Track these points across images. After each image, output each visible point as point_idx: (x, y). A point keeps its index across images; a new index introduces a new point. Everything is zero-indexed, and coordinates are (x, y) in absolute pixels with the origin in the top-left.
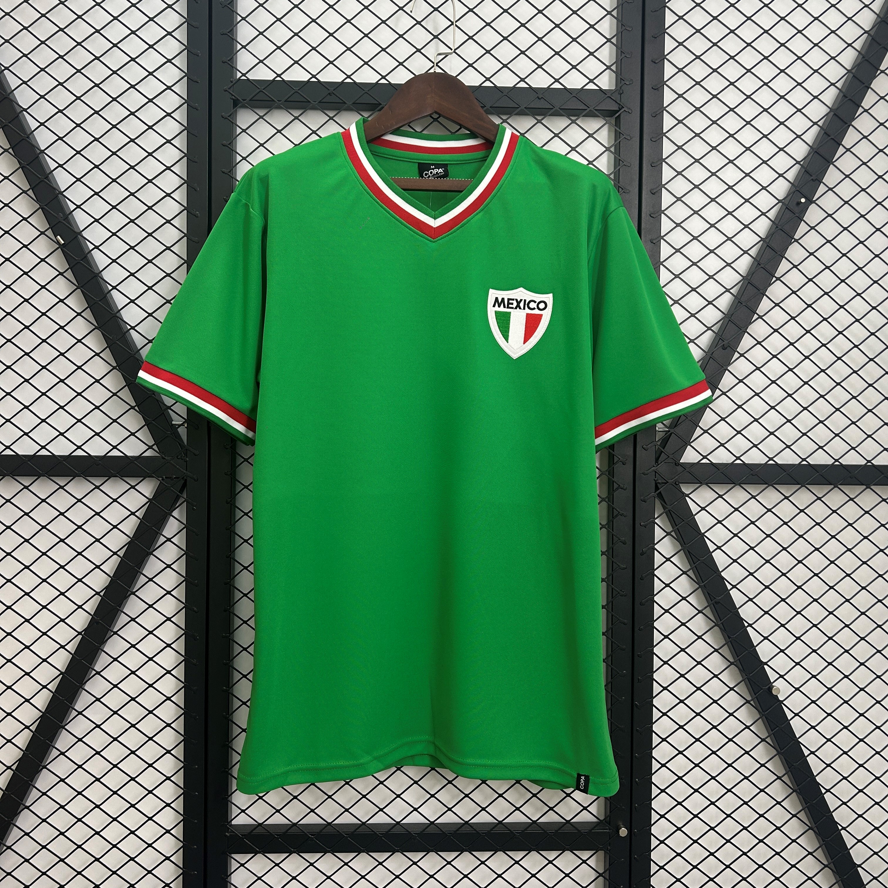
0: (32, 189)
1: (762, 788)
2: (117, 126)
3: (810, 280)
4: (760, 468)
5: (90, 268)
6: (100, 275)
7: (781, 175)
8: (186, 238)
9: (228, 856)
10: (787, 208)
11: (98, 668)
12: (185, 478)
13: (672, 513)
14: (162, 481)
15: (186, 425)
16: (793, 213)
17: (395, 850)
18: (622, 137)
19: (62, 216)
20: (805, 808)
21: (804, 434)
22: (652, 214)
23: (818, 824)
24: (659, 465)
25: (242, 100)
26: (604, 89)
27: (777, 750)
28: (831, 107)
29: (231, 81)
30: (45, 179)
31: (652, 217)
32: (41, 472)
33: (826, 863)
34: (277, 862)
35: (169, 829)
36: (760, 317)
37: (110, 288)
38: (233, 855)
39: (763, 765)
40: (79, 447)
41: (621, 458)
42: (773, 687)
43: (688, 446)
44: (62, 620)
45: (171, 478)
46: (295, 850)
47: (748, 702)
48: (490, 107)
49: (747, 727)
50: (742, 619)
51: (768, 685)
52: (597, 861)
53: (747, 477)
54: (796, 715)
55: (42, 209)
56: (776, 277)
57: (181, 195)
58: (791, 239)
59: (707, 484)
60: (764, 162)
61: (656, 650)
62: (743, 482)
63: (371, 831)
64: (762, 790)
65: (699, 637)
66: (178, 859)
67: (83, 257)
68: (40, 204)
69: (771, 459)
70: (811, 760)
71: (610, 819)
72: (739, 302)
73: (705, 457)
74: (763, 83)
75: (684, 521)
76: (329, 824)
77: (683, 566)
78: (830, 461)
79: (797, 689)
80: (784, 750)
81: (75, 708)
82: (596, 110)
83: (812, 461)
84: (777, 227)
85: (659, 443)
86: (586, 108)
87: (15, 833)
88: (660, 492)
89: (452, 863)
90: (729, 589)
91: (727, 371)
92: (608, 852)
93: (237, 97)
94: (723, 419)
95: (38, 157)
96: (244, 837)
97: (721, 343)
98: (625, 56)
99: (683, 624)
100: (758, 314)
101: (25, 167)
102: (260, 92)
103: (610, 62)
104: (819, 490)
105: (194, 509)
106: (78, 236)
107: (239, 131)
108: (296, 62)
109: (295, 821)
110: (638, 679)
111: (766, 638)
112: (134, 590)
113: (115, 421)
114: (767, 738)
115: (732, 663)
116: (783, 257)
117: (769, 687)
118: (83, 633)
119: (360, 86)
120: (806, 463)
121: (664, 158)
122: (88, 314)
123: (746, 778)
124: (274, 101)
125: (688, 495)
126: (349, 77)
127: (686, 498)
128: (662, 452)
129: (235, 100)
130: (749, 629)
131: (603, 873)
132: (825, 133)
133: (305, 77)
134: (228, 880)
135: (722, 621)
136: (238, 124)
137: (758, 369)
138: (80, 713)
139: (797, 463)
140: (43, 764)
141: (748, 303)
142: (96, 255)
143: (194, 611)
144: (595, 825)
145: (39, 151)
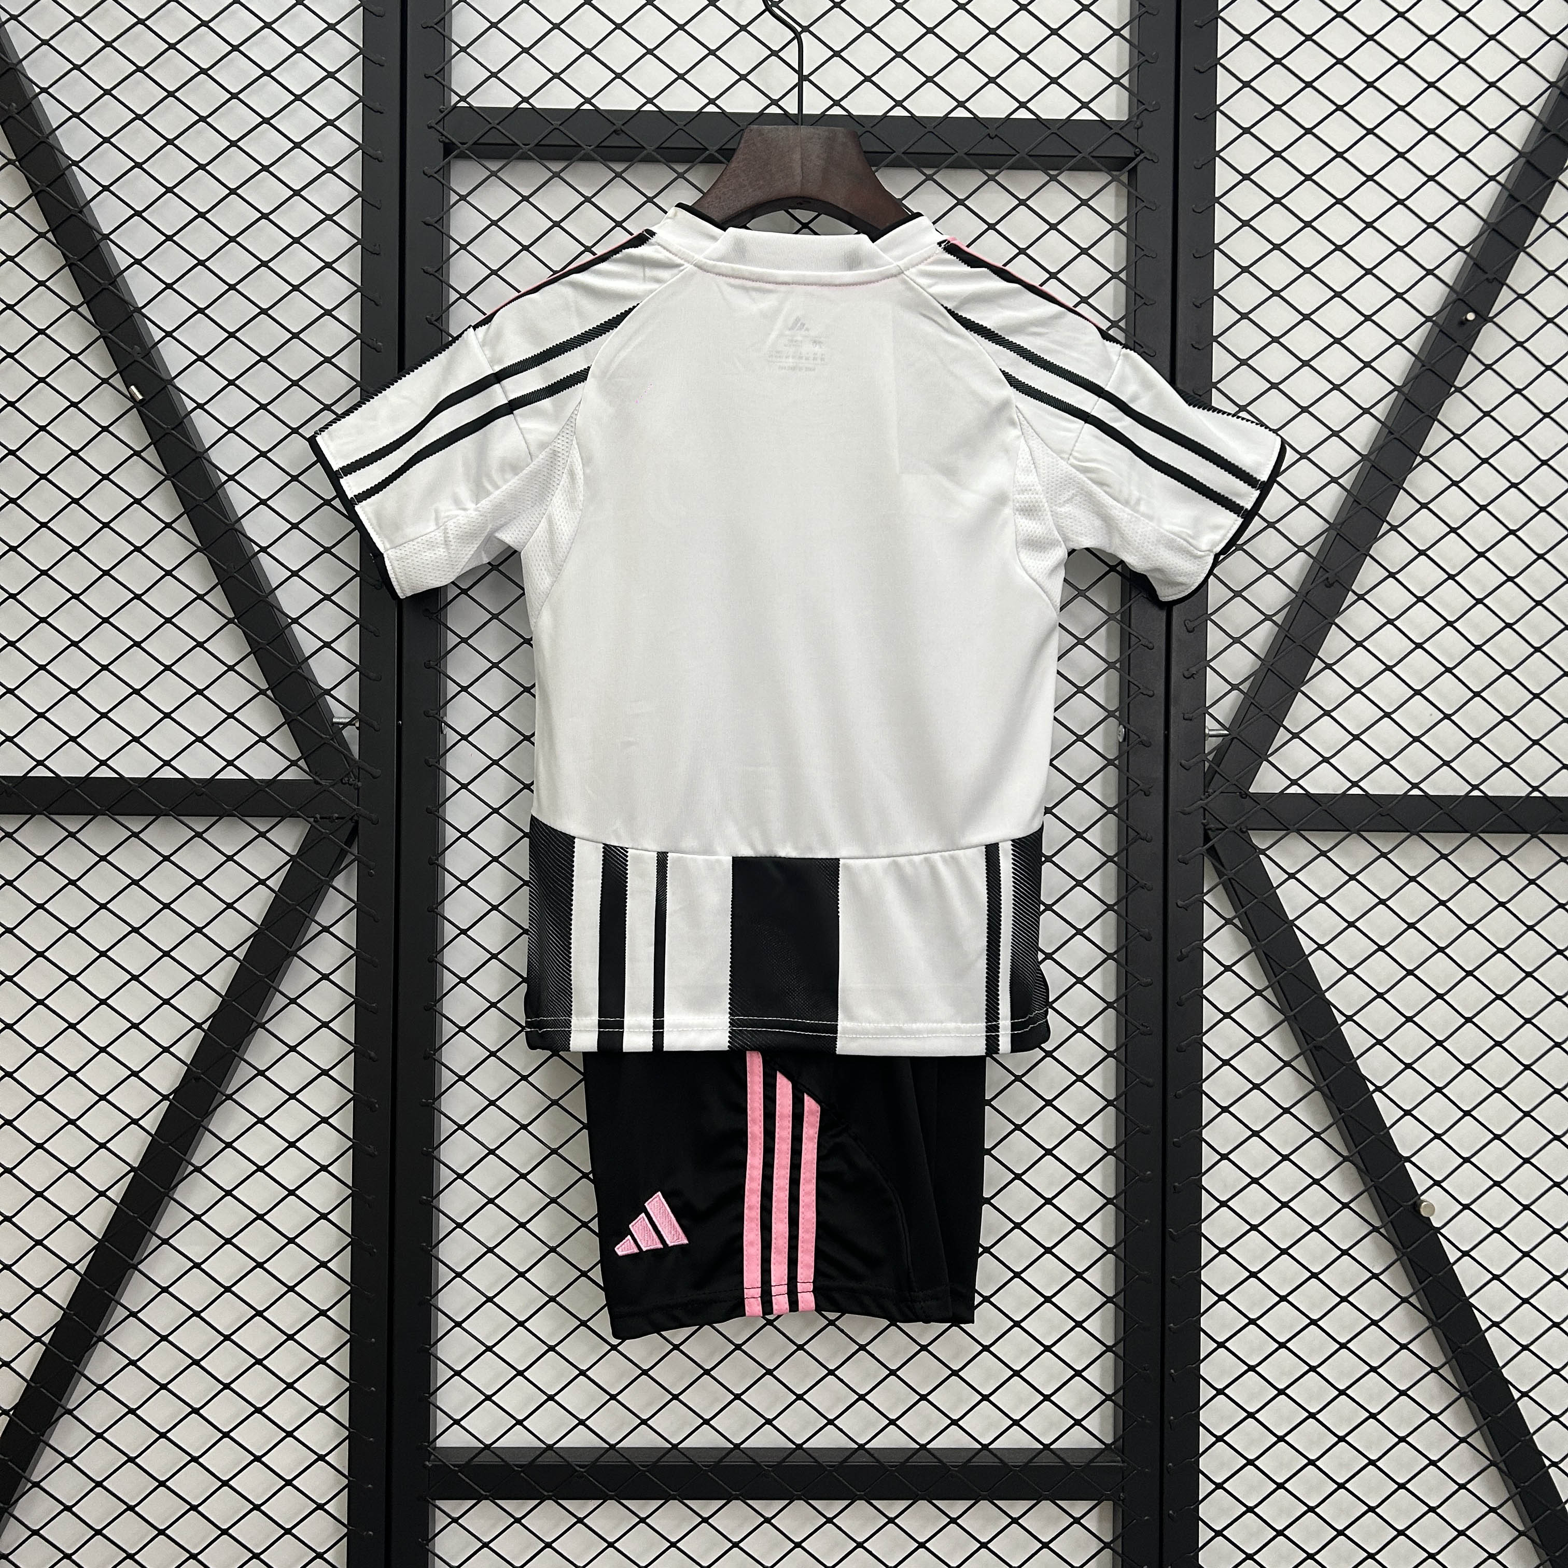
0: (88, 302)
1: (1402, 1388)
2: (238, 191)
3: (1485, 461)
4: (1396, 801)
5: (188, 443)
6: (205, 455)
7: (1430, 272)
8: (359, 388)
9: (430, 1505)
10: (1441, 331)
11: (197, 1160)
12: (356, 818)
13: (1236, 885)
14: (314, 824)
15: (357, 725)
16: (1453, 340)
17: (732, 1495)
18: (1143, 204)
19: (140, 352)
20: (1483, 1426)
21: (1476, 741)
22: (1197, 343)
23: (1507, 1455)
24: (1209, 796)
25: (461, 143)
26: (1107, 119)
27: (1428, 1318)
28: (1520, 148)
29: (440, 110)
30: (110, 284)
31: (1196, 348)
32: (99, 807)
33: (1521, 1528)
34: (518, 1516)
35: (324, 1453)
36: (1394, 528)
37: (224, 478)
38: (438, 1503)
39: (1404, 1347)
40: (167, 763)
41: (1141, 785)
42: (1423, 1201)
43: (1264, 762)
44: (135, 1074)
45: (329, 818)
46: (551, 1494)
47: (1375, 1229)
48: (903, 153)
49: (1375, 1276)
50: (1365, 1078)
51: (1412, 1199)
52: (1100, 1519)
53: (1371, 819)
54: (1466, 1254)
55: (105, 339)
56: (1421, 456)
57: (351, 314)
58: (1449, 387)
59: (1298, 831)
60: (1400, 249)
61: (1205, 1134)
62: (1364, 828)
63: (686, 1460)
64: (1403, 1393)
65: (1286, 1111)
66: (339, 1507)
67: (177, 422)
68: (102, 330)
69: (1415, 786)
70: (1493, 1337)
71: (1123, 1441)
72: (1355, 501)
73: (1294, 782)
74: (1396, 107)
75: (1256, 898)
76: (612, 1447)
77: (1255, 981)
78: (1523, 791)
79: (1466, 1207)
80: (1442, 1319)
81: (156, 1232)
82: (1093, 157)
83: (1491, 789)
84: (1423, 366)
85: (1210, 757)
86: (1075, 153)
87: (47, 1459)
88: (1213, 845)
89: (834, 1521)
90: (1340, 1022)
91: (1333, 626)
92: (1121, 1503)
93: (451, 138)
94: (1327, 713)
95: (98, 245)
96: (456, 1469)
97: (1323, 576)
98: (1146, 61)
99: (1256, 1087)
100: (1389, 523)
101: (75, 265)
102: (491, 129)
103: (1118, 74)
104: (1504, 843)
105: (371, 875)
106: (168, 386)
107: (454, 198)
108: (556, 76)
109: (550, 1442)
110: (1174, 1187)
111: (1407, 1113)
112: (264, 1021)
113: (231, 716)
114: (1411, 1296)
115: (1345, 1159)
116: (1435, 419)
117: (1415, 1203)
118: (171, 1097)
119: (670, 117)
120: (1481, 794)
121: (1216, 242)
122: (184, 525)
123: (1373, 1369)
124: (517, 145)
125: (1263, 852)
126: (650, 101)
127: (1261, 856)
128: (1216, 771)
129: (448, 143)
130: (1377, 1096)
131: (1112, 1542)
132: (1511, 196)
133: (571, 102)
134: (430, 1547)
135: (1327, 1081)
136: (453, 186)
137: (1390, 622)
138: (165, 1242)
139: (1463, 794)
140: (99, 1333)
141: (1371, 504)
142: (200, 420)
143: (371, 1058)
144: (1096, 1454)
145: (101, 237)
